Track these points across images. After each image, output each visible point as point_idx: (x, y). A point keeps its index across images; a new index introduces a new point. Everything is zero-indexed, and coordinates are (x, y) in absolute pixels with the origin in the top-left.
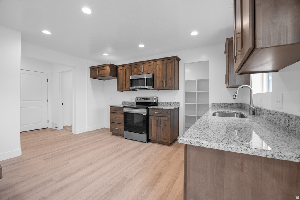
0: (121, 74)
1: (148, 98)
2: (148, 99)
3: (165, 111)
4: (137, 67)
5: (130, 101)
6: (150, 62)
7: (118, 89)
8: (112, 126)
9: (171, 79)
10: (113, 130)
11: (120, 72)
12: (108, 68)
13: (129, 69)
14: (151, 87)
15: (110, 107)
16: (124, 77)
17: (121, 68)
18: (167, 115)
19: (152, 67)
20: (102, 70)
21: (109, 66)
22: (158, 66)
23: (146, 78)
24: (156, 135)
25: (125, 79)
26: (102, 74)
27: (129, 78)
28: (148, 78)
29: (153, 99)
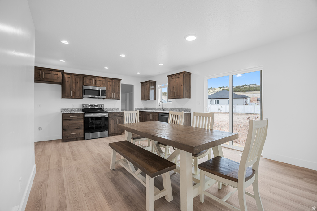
1: (96, 105)
3: (120, 113)
4: (89, 79)
5: (73, 108)
6: (102, 78)
7: (64, 96)
8: (66, 133)
9: (118, 93)
10: (68, 137)
11: (67, 79)
12: (59, 74)
13: (80, 79)
14: (105, 97)
15: (63, 114)
16: (74, 85)
17: (69, 76)
18: (121, 116)
19: (104, 82)
20: (48, 74)
21: (61, 73)
22: (109, 83)
23: (100, 90)
24: (114, 130)
25: (75, 87)
26: (48, 78)
27: (80, 87)
28: (101, 90)
29: (100, 106)
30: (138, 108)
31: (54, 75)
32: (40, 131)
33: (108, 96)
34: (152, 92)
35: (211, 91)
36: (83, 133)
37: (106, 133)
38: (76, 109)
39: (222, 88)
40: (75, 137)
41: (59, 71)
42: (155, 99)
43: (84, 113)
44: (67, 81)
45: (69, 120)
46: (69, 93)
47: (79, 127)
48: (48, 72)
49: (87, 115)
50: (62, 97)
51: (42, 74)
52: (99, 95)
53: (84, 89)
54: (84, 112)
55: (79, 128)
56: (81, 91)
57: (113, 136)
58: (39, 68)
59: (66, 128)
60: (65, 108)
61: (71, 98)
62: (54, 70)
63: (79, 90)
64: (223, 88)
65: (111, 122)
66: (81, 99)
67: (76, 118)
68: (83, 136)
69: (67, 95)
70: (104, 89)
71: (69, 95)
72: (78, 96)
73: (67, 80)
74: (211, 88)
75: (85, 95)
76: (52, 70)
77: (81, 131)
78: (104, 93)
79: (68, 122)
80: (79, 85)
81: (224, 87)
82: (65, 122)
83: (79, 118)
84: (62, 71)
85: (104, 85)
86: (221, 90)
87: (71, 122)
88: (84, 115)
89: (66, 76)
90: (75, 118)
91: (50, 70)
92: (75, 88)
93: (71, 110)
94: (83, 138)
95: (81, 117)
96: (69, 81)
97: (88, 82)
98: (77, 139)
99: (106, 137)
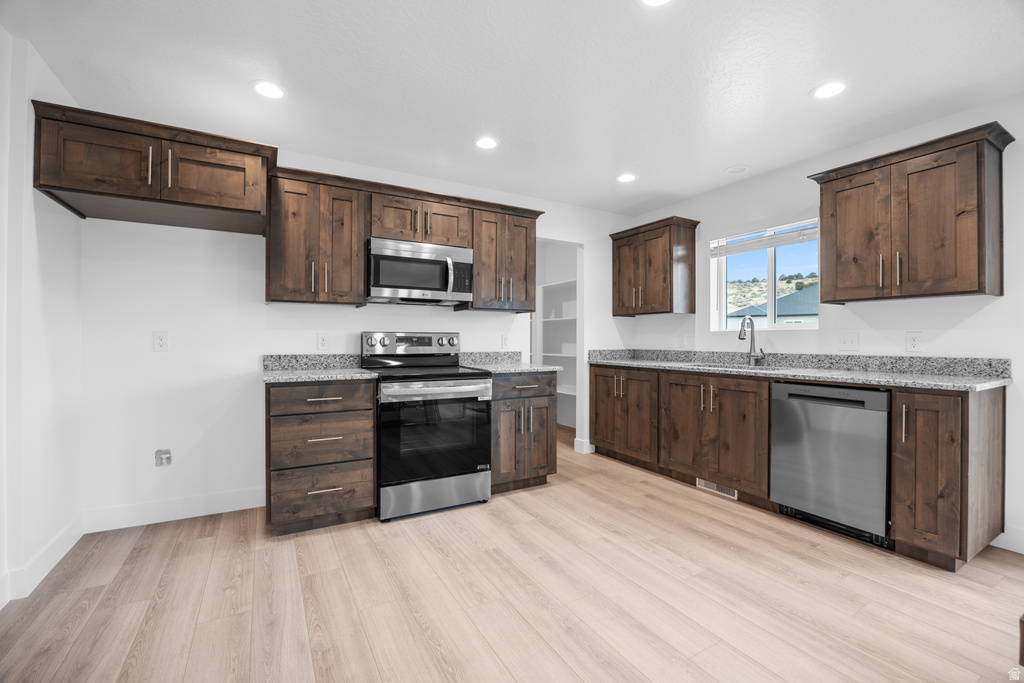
0: (303, 219)
1: (424, 338)
2: (425, 341)
3: (543, 378)
4: (398, 205)
5: (321, 353)
6: (458, 204)
7: (277, 291)
8: (289, 490)
9: (526, 278)
10: (298, 509)
11: (290, 204)
12: (254, 166)
13: (355, 204)
14: (468, 297)
15: (269, 387)
16: (325, 235)
17: (302, 187)
18: (548, 389)
19: (465, 225)
20: (194, 167)
21: (260, 159)
22: (487, 231)
23: (450, 261)
24: (517, 462)
25: (329, 246)
26: (194, 187)
27: (355, 248)
28: (455, 264)
29: (445, 342)
30: (600, 352)
31: (225, 172)
32: (166, 468)
33: (483, 295)
34: (679, 272)
35: (756, 289)
36: (370, 485)
37: (482, 480)
38: (335, 356)
39: (794, 282)
40: (331, 510)
41: (250, 150)
42: (692, 309)
43: (378, 381)
44: (294, 214)
45: (304, 418)
46: (303, 275)
47: (351, 453)
48: (193, 153)
49: (392, 391)
50: (271, 298)
51: (160, 162)
52: (444, 287)
53: (375, 256)
54: (374, 375)
55: (350, 457)
56: (359, 264)
57: (508, 490)
58: (146, 130)
59: (288, 462)
60: (282, 353)
61: (314, 302)
62: (224, 146)
63: (349, 262)
64: (800, 281)
65: (502, 425)
66: (359, 305)
67: (337, 407)
68: (370, 503)
69: (290, 285)
70: (466, 256)
71: (302, 286)
72: (346, 288)
73: (291, 210)
74: (755, 281)
75: (378, 285)
76: (214, 144)
77: (362, 476)
78: (466, 276)
79: (296, 428)
80: (352, 234)
81: (802, 278)
82: (282, 431)
83: (350, 404)
84: (269, 154)
85: (463, 238)
86: (793, 285)
87: (313, 426)
88: (377, 391)
89: (286, 185)
90: (330, 407)
91: (205, 142)
92: (329, 252)
93: (313, 362)
94: (369, 509)
95: (363, 401)
96: (303, 212)
97: (390, 219)
98: (339, 515)
99: (480, 502)
